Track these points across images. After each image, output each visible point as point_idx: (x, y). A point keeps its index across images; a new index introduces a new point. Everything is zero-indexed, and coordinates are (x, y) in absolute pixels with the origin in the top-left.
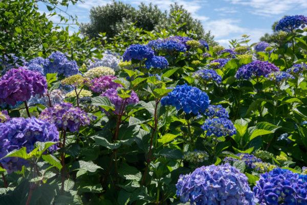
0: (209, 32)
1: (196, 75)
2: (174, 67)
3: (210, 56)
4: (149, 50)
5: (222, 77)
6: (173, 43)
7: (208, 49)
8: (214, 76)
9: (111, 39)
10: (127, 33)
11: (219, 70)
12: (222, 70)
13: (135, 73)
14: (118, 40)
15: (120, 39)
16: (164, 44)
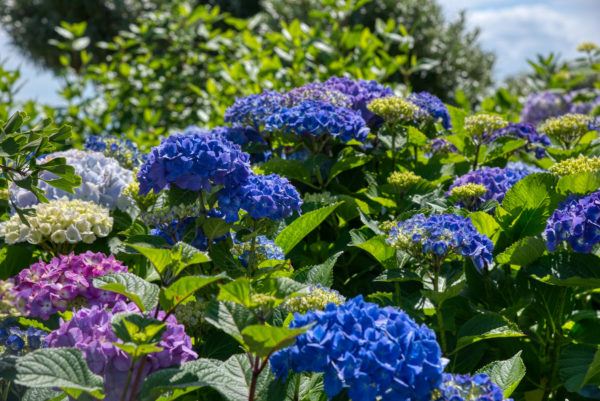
0: (462, 14)
1: (401, 236)
2: (323, 198)
3: (454, 148)
4: (233, 156)
5: (494, 242)
6: (322, 112)
7: (446, 125)
8: (466, 241)
9: (103, 45)
10: (165, 25)
11: (483, 215)
12: (492, 213)
13: (177, 257)
14: (133, 51)
15: (137, 46)
16: (290, 113)
